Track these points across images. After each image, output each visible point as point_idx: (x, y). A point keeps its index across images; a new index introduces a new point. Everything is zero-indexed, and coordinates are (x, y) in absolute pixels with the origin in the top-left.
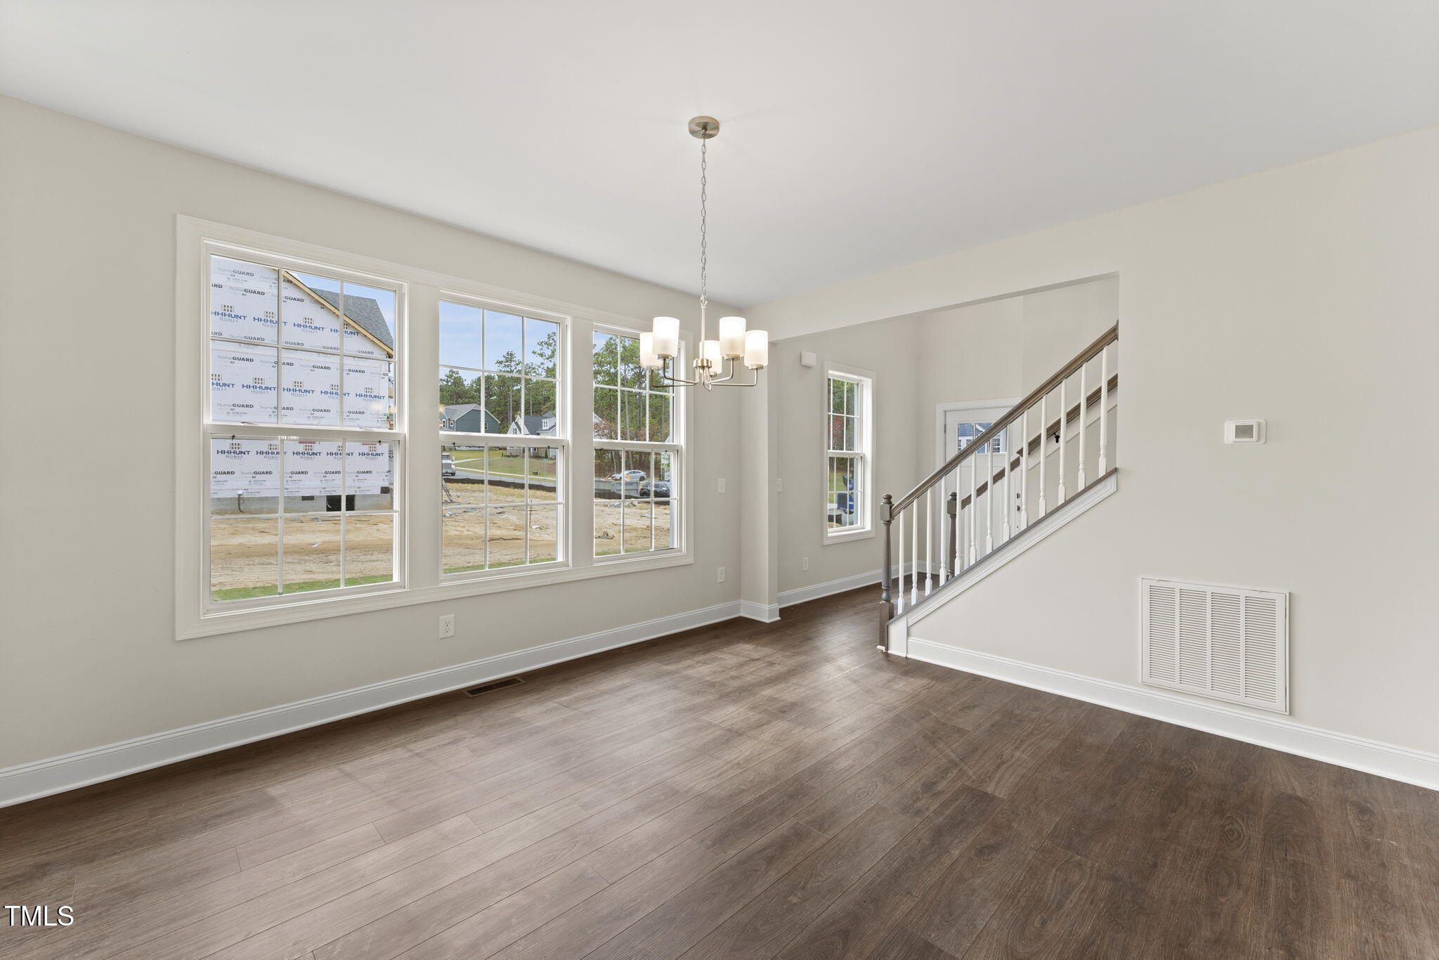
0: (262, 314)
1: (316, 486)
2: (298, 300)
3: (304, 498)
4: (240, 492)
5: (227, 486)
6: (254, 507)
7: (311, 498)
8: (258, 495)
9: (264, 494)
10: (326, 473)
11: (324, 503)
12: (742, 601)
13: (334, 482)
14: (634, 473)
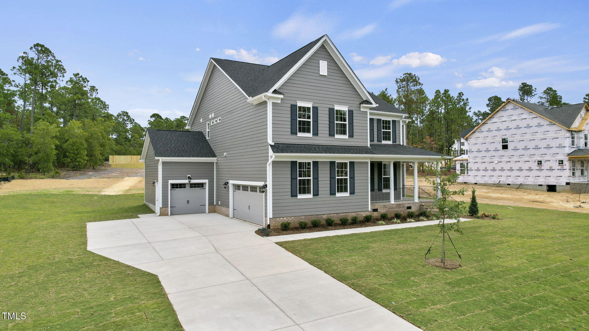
0: (526, 125)
1: (542, 181)
2: (536, 117)
3: (539, 185)
4: (521, 182)
5: (519, 180)
6: (525, 187)
7: (541, 185)
8: (526, 184)
9: (528, 183)
10: (546, 176)
11: (545, 188)
13: (549, 180)
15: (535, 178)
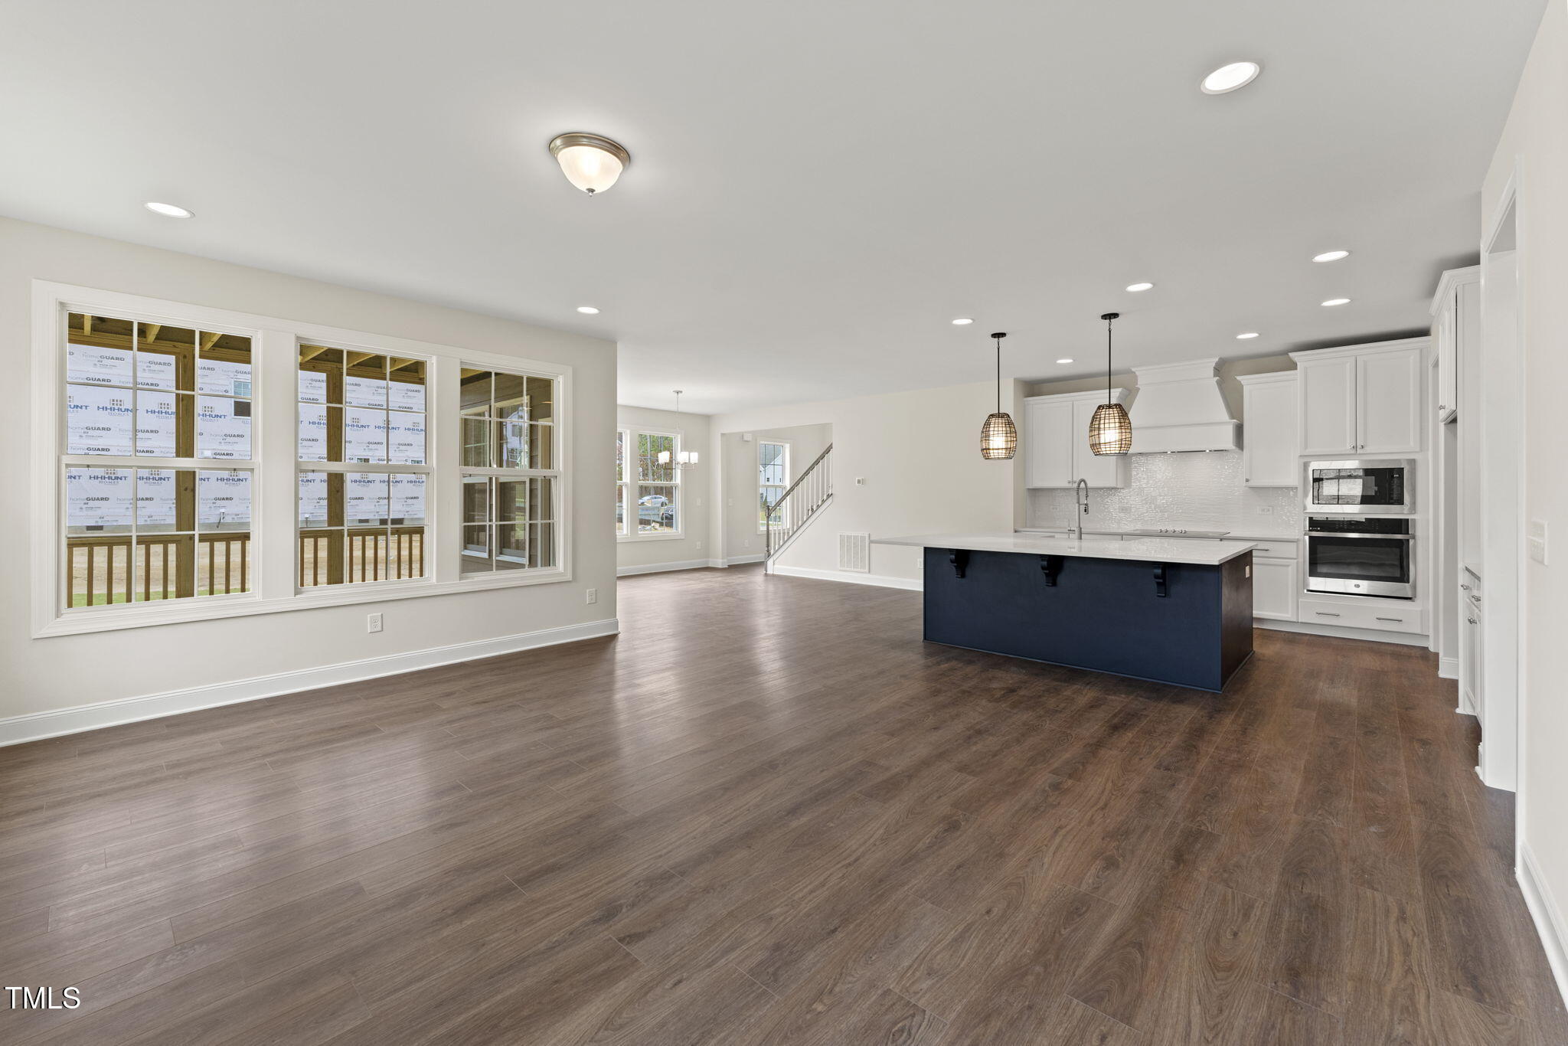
12: (710, 559)
14: (655, 498)
15: (318, 502)
